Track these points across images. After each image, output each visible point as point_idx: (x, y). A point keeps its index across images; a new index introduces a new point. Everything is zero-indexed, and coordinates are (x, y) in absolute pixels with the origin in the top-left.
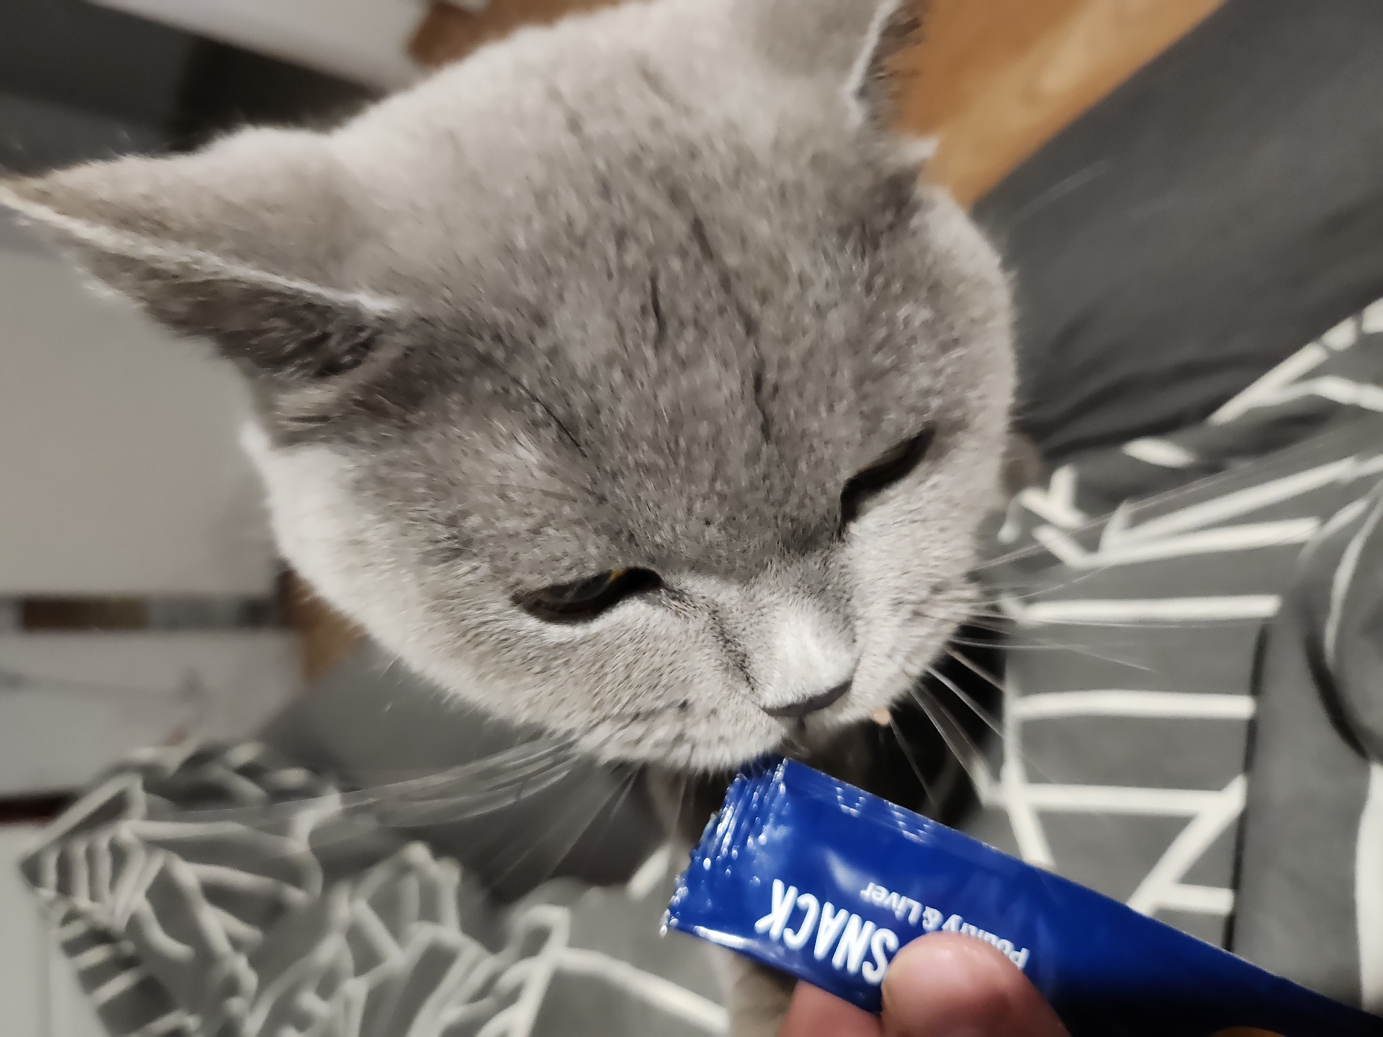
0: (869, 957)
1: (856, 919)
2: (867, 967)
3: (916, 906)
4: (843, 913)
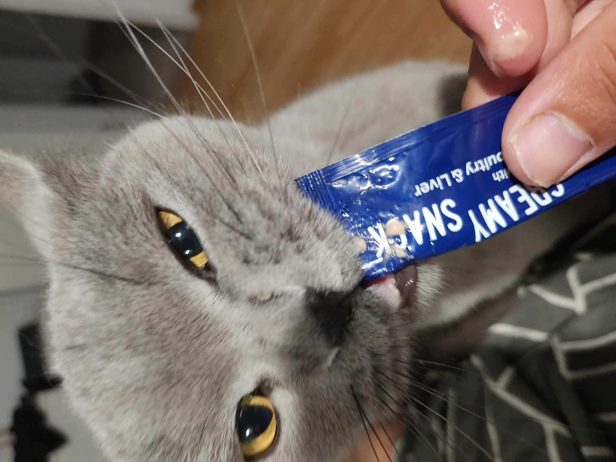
0: (446, 220)
1: (426, 211)
2: (451, 226)
3: (445, 176)
4: (416, 214)
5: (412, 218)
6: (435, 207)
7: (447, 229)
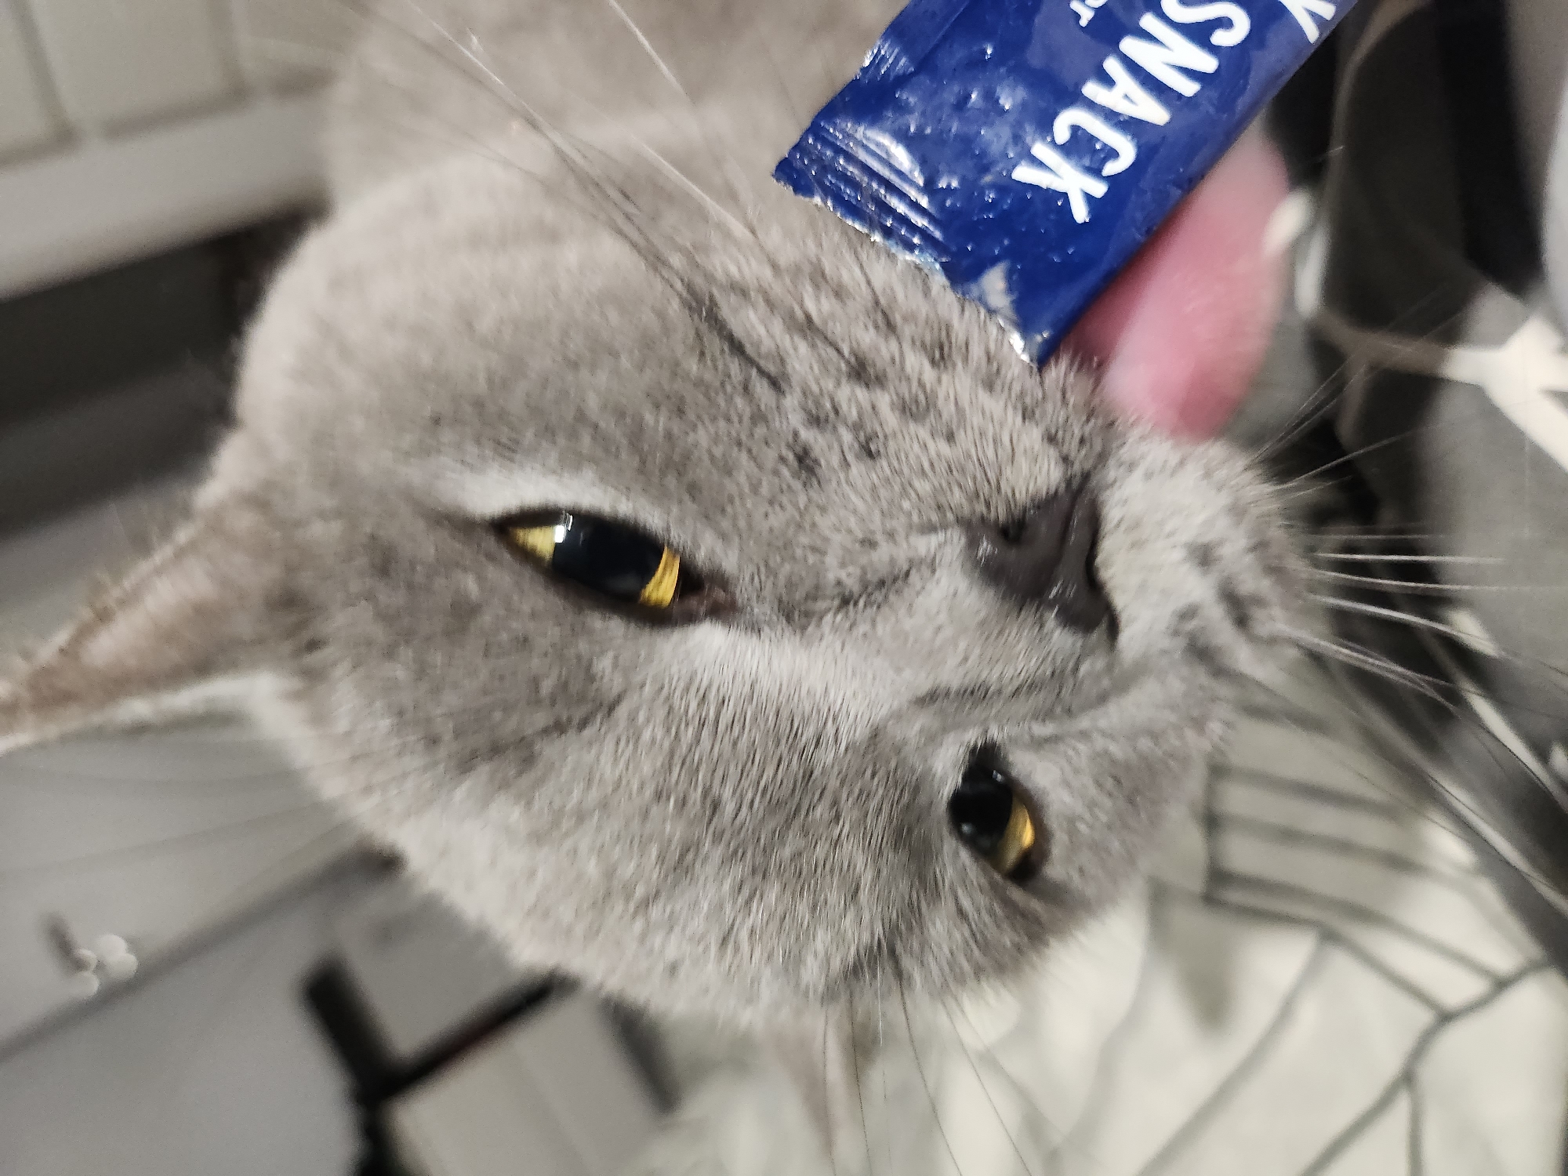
0: (1199, 33)
1: (1130, 45)
2: (1220, 38)
4: (1112, 65)
5: (1108, 81)
6: (1148, 22)
7: (1214, 50)
